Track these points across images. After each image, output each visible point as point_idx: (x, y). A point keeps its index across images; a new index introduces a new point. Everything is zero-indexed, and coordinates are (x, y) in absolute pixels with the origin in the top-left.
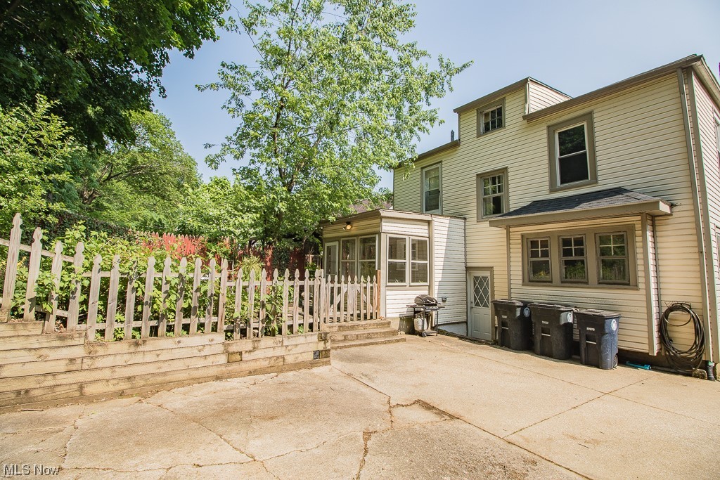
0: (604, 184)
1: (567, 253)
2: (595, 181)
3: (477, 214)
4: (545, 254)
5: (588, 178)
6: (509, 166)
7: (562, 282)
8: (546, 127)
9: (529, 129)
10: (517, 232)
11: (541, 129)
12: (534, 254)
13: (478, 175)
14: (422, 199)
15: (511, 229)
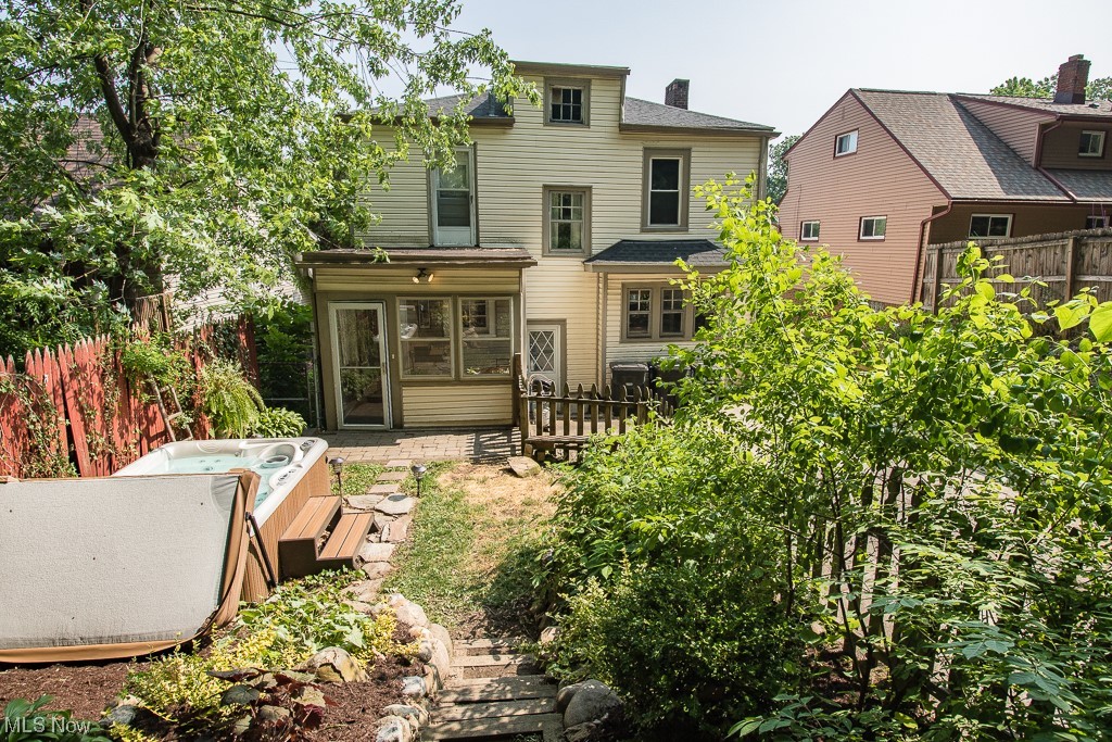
0: (693, 234)
1: (667, 306)
2: (685, 228)
3: (543, 244)
4: (644, 307)
5: (676, 223)
6: (594, 186)
7: (661, 337)
8: (641, 148)
9: (622, 142)
10: (617, 280)
11: (636, 148)
12: (633, 307)
13: (545, 187)
14: (429, 202)
15: (609, 276)
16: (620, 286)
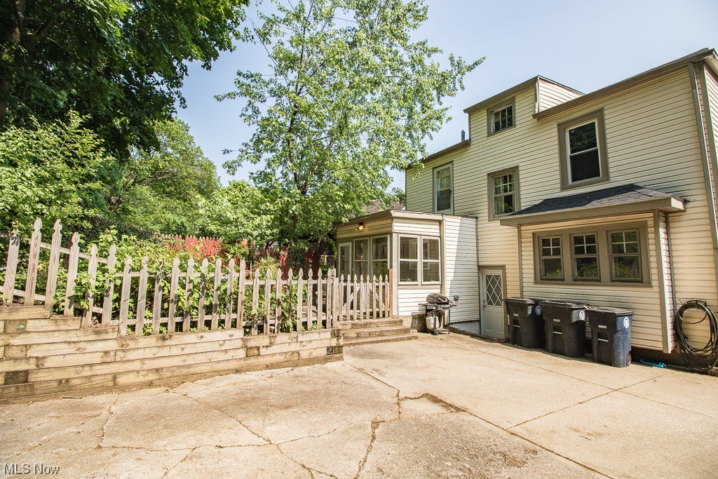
0: (616, 180)
1: (579, 251)
2: (607, 178)
3: (489, 213)
4: (557, 252)
5: (599, 176)
6: (520, 165)
7: (575, 280)
8: (556, 125)
9: (540, 127)
10: (528, 230)
11: (552, 127)
12: (546, 252)
13: (488, 174)
14: (433, 199)
15: (522, 228)
16: (531, 235)
